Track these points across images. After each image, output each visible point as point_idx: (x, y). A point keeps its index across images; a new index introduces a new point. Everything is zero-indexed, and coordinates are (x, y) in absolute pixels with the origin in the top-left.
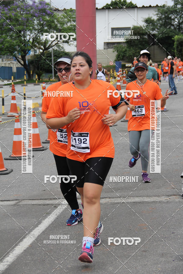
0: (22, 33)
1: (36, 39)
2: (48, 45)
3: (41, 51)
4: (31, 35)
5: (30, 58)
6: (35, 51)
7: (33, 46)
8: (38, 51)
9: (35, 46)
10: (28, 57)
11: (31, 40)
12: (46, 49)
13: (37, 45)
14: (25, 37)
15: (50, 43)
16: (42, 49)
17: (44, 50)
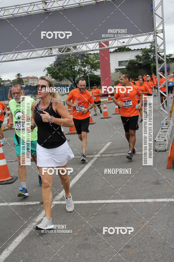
0: (73, 67)
1: (79, 70)
2: (86, 72)
3: (83, 75)
4: (78, 68)
5: (77, 79)
6: (80, 76)
7: (79, 73)
8: (81, 75)
9: (80, 73)
10: (76, 79)
11: (77, 70)
12: (85, 74)
13: (81, 72)
14: (74, 69)
15: (87, 71)
16: (83, 74)
17: (84, 75)
